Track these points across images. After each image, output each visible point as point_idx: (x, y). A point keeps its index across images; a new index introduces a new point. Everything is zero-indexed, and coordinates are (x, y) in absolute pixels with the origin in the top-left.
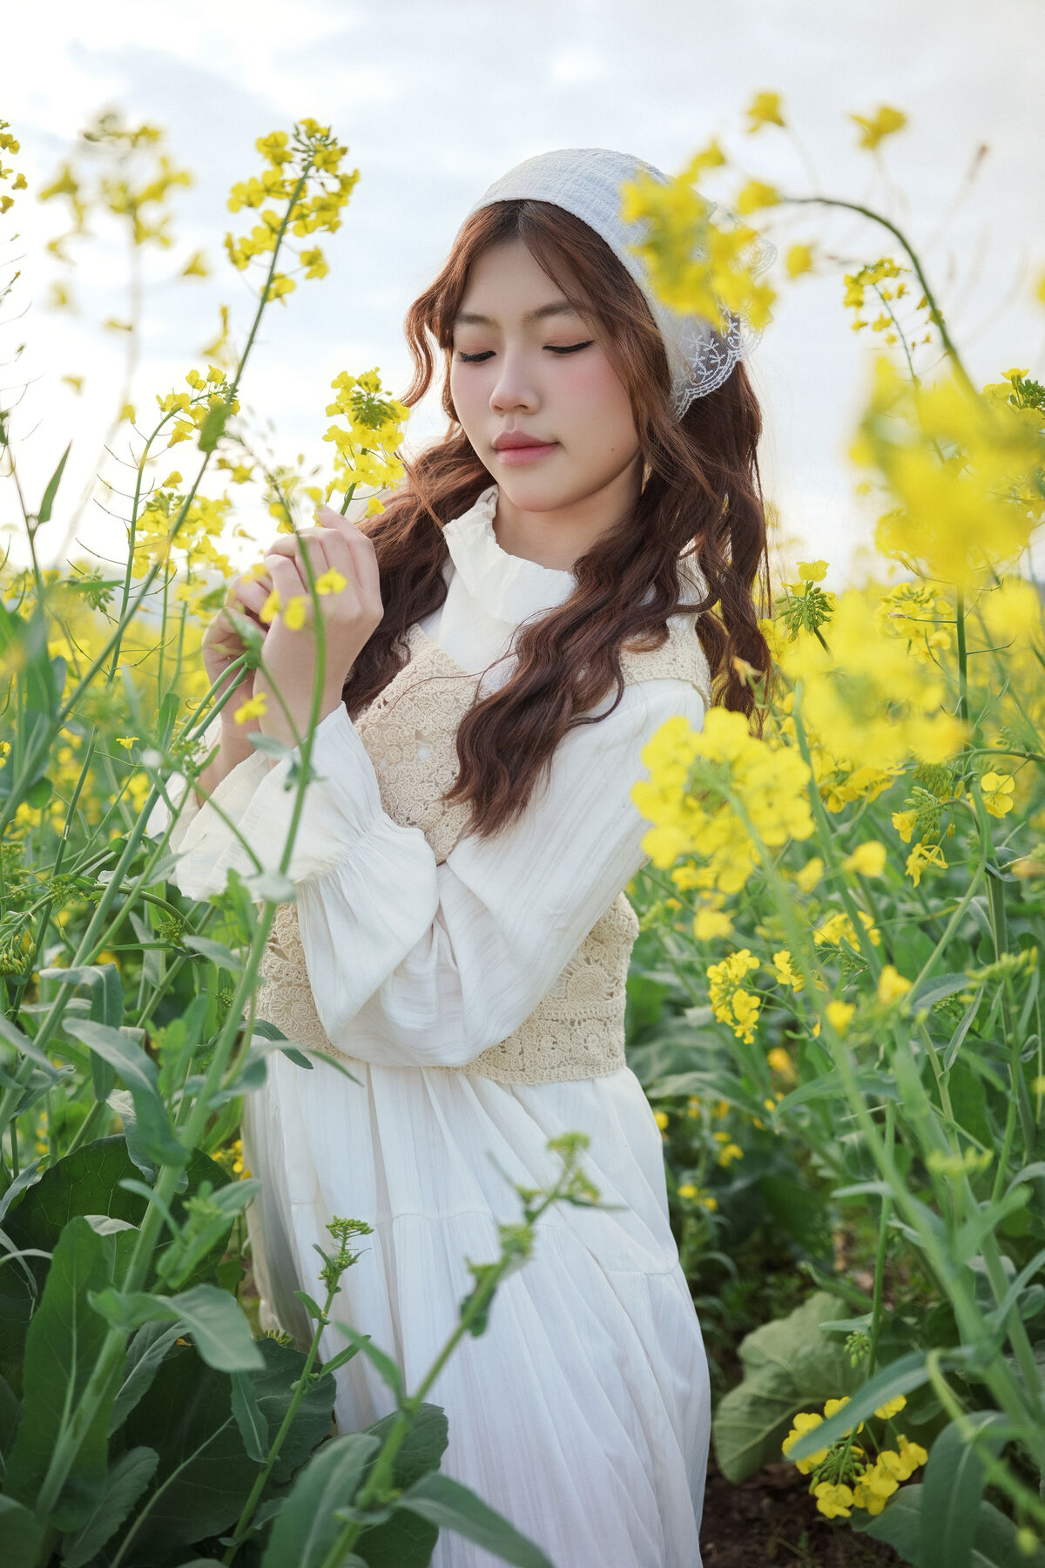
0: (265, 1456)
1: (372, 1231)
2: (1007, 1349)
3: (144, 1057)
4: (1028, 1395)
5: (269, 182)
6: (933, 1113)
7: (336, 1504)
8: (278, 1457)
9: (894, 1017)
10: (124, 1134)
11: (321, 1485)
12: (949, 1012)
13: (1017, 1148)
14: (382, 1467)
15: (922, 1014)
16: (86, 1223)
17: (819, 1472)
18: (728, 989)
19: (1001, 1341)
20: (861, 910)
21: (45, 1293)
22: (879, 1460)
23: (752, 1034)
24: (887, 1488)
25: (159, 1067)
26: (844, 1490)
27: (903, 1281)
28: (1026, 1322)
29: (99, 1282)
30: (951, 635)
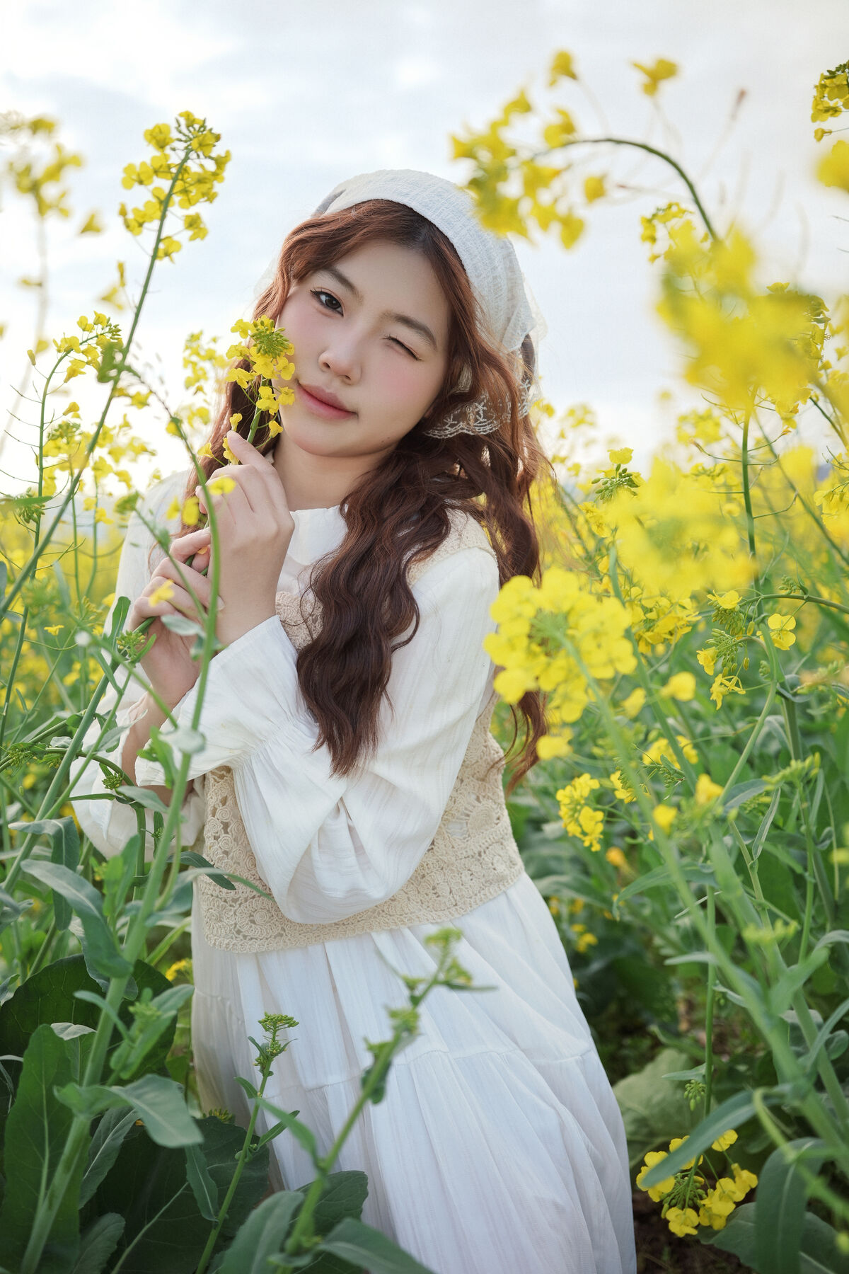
0: (216, 1215)
1: (298, 1023)
2: (819, 1086)
3: (90, 888)
4: (839, 1123)
5: (157, 166)
6: (746, 894)
7: (269, 1252)
8: (227, 1216)
9: (710, 816)
10: (82, 953)
11: (256, 1237)
12: (758, 812)
13: (820, 921)
14: (305, 1218)
15: (733, 813)
16: (51, 1030)
17: (669, 1199)
18: (576, 808)
19: (814, 1079)
20: (679, 734)
21: (19, 1090)
22: (718, 1185)
23: (598, 842)
24: (728, 1208)
25: (103, 895)
26: (690, 1212)
27: (735, 1036)
28: (834, 1062)
29: (63, 1078)
30: (740, 505)
